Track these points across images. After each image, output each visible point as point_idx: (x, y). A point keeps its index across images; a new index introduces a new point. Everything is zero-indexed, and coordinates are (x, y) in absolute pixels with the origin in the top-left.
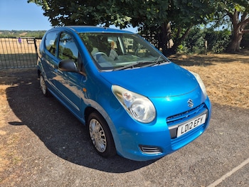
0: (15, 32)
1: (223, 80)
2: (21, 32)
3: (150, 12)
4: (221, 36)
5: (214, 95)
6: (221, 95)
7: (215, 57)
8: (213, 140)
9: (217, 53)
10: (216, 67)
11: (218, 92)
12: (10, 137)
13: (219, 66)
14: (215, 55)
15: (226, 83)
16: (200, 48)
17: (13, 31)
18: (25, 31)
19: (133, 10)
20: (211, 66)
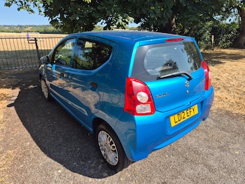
0: (21, 26)
1: (234, 82)
2: (26, 27)
3: (153, 10)
4: (227, 29)
5: (226, 100)
6: (233, 101)
7: (223, 53)
8: (228, 161)
9: (224, 48)
10: (225, 66)
11: (229, 98)
12: (3, 157)
13: (228, 65)
14: (223, 50)
15: (238, 86)
16: (206, 42)
17: (19, 26)
18: (30, 26)
19: (136, 9)
20: (221, 65)
